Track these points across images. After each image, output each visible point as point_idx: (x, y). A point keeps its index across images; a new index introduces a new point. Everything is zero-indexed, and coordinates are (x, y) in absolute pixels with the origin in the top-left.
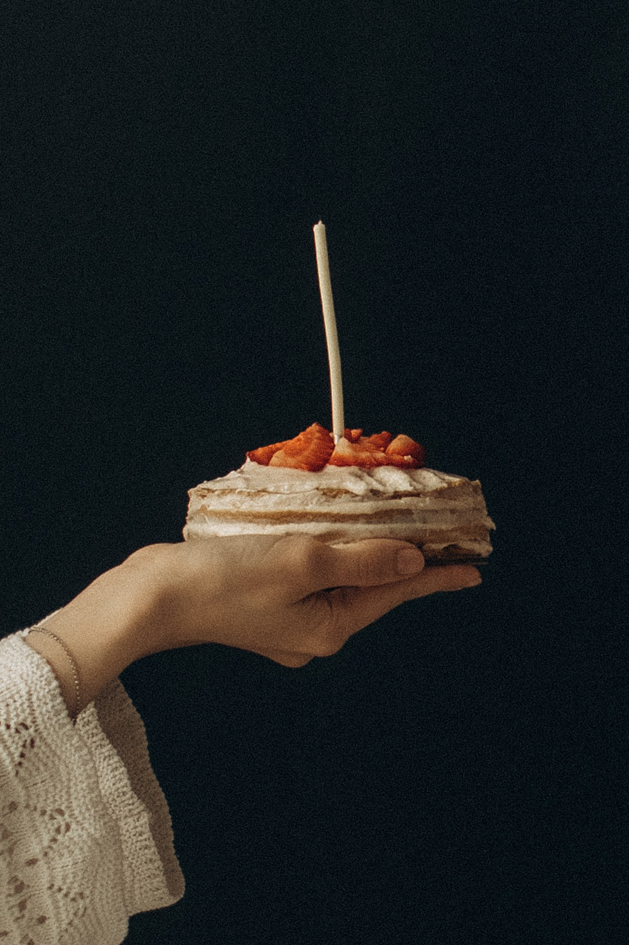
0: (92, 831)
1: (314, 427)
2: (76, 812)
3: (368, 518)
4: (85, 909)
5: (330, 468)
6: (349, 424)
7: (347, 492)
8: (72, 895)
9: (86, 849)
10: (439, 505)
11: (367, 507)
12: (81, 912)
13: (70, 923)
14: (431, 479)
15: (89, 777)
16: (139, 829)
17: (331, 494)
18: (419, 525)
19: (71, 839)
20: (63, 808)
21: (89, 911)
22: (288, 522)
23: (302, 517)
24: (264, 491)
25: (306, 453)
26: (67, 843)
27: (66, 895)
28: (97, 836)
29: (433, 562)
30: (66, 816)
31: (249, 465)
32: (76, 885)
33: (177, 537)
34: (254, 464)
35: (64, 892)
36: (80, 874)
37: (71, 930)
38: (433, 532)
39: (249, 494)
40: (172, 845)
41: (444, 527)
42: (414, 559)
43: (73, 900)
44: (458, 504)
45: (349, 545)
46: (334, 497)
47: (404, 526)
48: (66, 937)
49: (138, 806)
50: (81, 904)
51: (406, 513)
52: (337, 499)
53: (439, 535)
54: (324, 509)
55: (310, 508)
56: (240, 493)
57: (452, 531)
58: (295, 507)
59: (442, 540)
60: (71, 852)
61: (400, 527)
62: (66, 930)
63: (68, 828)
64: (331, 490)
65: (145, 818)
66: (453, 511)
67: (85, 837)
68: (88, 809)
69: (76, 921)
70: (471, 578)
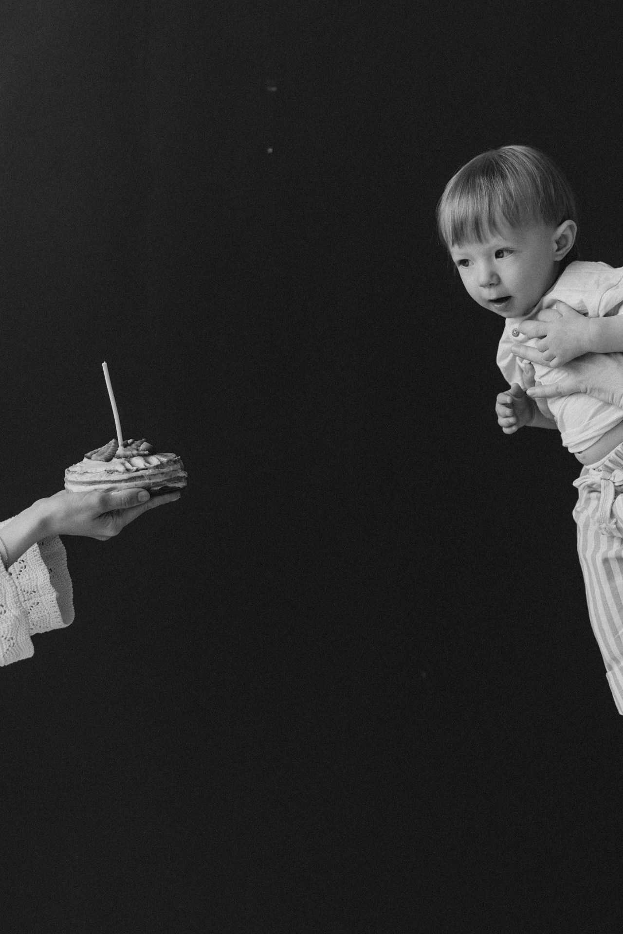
0: (14, 613)
1: (113, 440)
2: (8, 606)
3: (126, 481)
4: (14, 644)
5: (114, 460)
6: (125, 438)
7: (117, 471)
8: (8, 639)
9: (12, 620)
10: (156, 471)
11: (125, 476)
12: (12, 645)
13: (8, 650)
14: (155, 460)
15: (14, 592)
17: (111, 472)
18: (147, 481)
19: (6, 617)
20: (3, 604)
21: (16, 644)
22: (95, 485)
23: (100, 482)
24: (87, 472)
25: (106, 454)
26: (4, 618)
27: (5, 638)
29: (153, 494)
30: (4, 607)
31: (85, 460)
32: (9, 634)
34: (87, 459)
35: (5, 637)
36: (10, 630)
37: (8, 652)
38: (154, 483)
39: (81, 474)
41: (158, 480)
42: (144, 494)
43: (9, 640)
44: (165, 470)
45: (119, 492)
46: (112, 473)
47: (141, 482)
48: (6, 655)
50: (12, 641)
51: (142, 477)
52: (113, 474)
53: (156, 484)
54: (108, 479)
55: (104, 478)
56: (78, 473)
57: (163, 481)
58: (97, 479)
59: (159, 486)
60: (6, 622)
61: (139, 483)
62: (6, 653)
63: (5, 612)
64: (110, 471)
66: (162, 473)
67: (11, 615)
68: (13, 604)
69: (10, 649)
70: (174, 498)
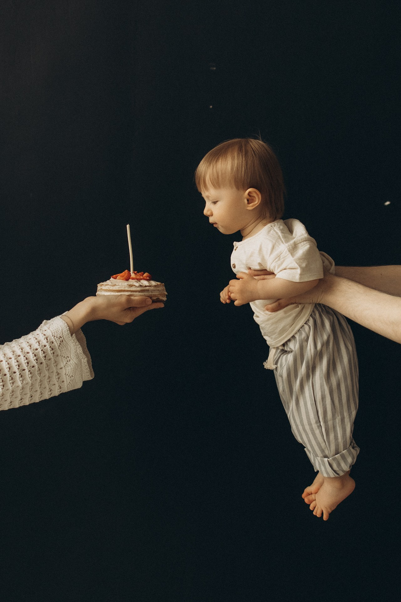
0: (75, 361)
1: (126, 271)
2: (72, 357)
3: (139, 291)
4: (73, 379)
5: (130, 280)
6: (134, 270)
7: (134, 285)
8: (70, 376)
9: (74, 366)
10: (155, 289)
11: (139, 289)
12: (72, 380)
13: (69, 383)
14: (153, 283)
15: (75, 349)
16: (84, 362)
17: (131, 286)
18: (150, 293)
19: (70, 363)
20: (69, 356)
21: (74, 380)
22: (121, 292)
23: (124, 291)
24: (115, 285)
25: (125, 276)
26: (69, 364)
27: (69, 376)
28: (76, 363)
29: (154, 302)
30: (69, 358)
31: (112, 279)
32: (71, 374)
33: (95, 295)
34: (113, 279)
35: (68, 375)
36: (72, 371)
37: (70, 384)
38: (154, 295)
39: (112, 286)
40: (91, 366)
41: (156, 294)
42: (150, 301)
43: (70, 377)
44: (160, 289)
45: (135, 297)
46: (132, 286)
47: (147, 293)
48: (68, 385)
49: (84, 356)
50: (72, 378)
51: (148, 290)
52: (132, 287)
53: (155, 296)
54: (129, 289)
55: (126, 289)
56: (110, 285)
57: (158, 294)
58: (123, 289)
59: (156, 297)
60: (70, 366)
61: (146, 293)
62: (69, 384)
63: (70, 361)
64: (131, 285)
65: (86, 359)
66: (158, 290)
67: (74, 363)
68: (74, 357)
69: (71, 382)
70: (162, 305)
